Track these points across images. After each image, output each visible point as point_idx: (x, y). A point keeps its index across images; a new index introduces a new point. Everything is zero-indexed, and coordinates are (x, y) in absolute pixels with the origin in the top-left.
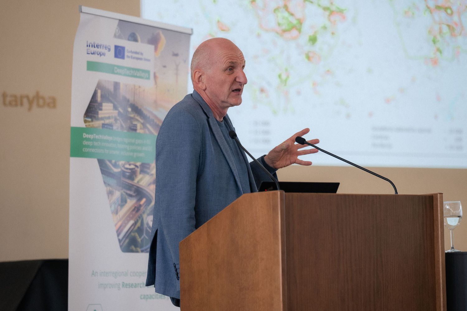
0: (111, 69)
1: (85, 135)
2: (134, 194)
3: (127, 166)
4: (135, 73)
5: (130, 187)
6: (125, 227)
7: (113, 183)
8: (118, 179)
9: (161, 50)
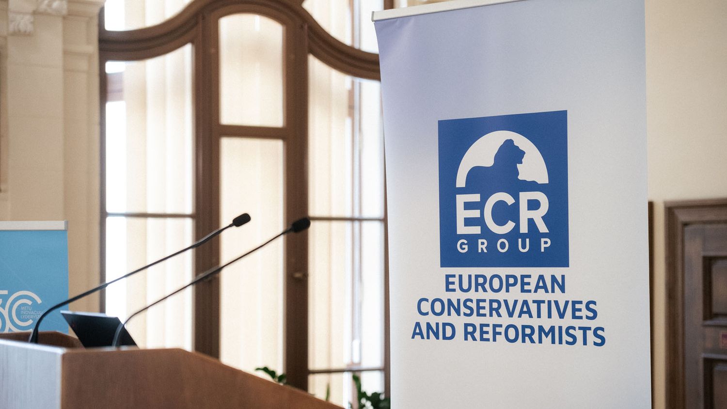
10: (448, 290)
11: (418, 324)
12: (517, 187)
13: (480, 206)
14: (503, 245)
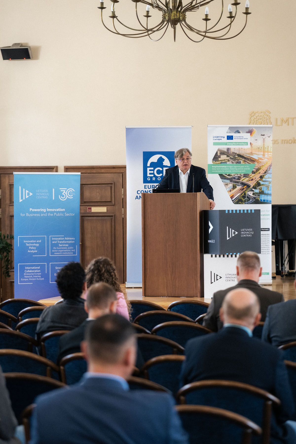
0: (226, 144)
1: (213, 167)
2: (240, 185)
3: (237, 175)
4: (238, 144)
5: (238, 182)
6: (236, 196)
7: (228, 181)
8: (231, 180)
9: (254, 135)
10: (145, 188)
11: (137, 196)
12: (163, 167)
13: (153, 170)
14: (159, 179)
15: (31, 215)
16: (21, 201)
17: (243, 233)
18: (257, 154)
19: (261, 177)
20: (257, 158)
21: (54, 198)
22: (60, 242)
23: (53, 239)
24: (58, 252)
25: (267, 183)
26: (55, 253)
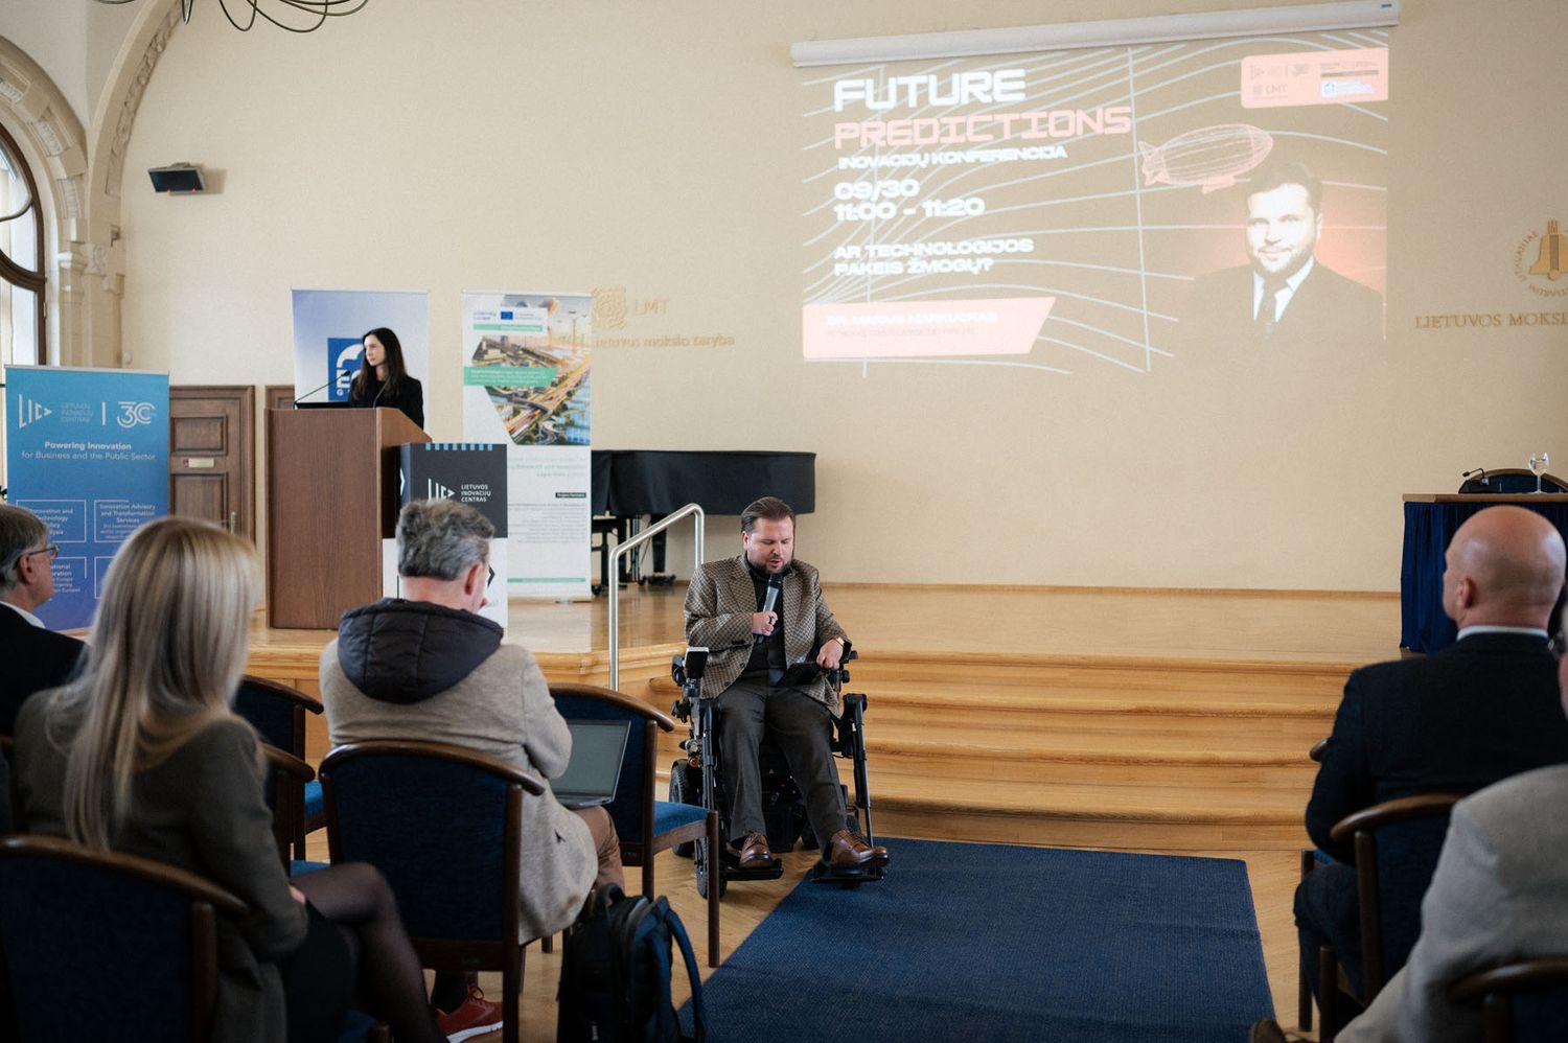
0: (499, 327)
1: (474, 372)
2: (528, 408)
3: (519, 389)
4: (519, 327)
5: (523, 403)
6: (519, 428)
7: (504, 401)
8: (509, 398)
9: (554, 312)
15: (47, 456)
16: (22, 425)
17: (465, 493)
18: (561, 349)
19: (569, 394)
20: (561, 358)
21: (107, 419)
22: (121, 514)
23: (102, 507)
24: (114, 534)
25: (580, 406)
26: (108, 537)
